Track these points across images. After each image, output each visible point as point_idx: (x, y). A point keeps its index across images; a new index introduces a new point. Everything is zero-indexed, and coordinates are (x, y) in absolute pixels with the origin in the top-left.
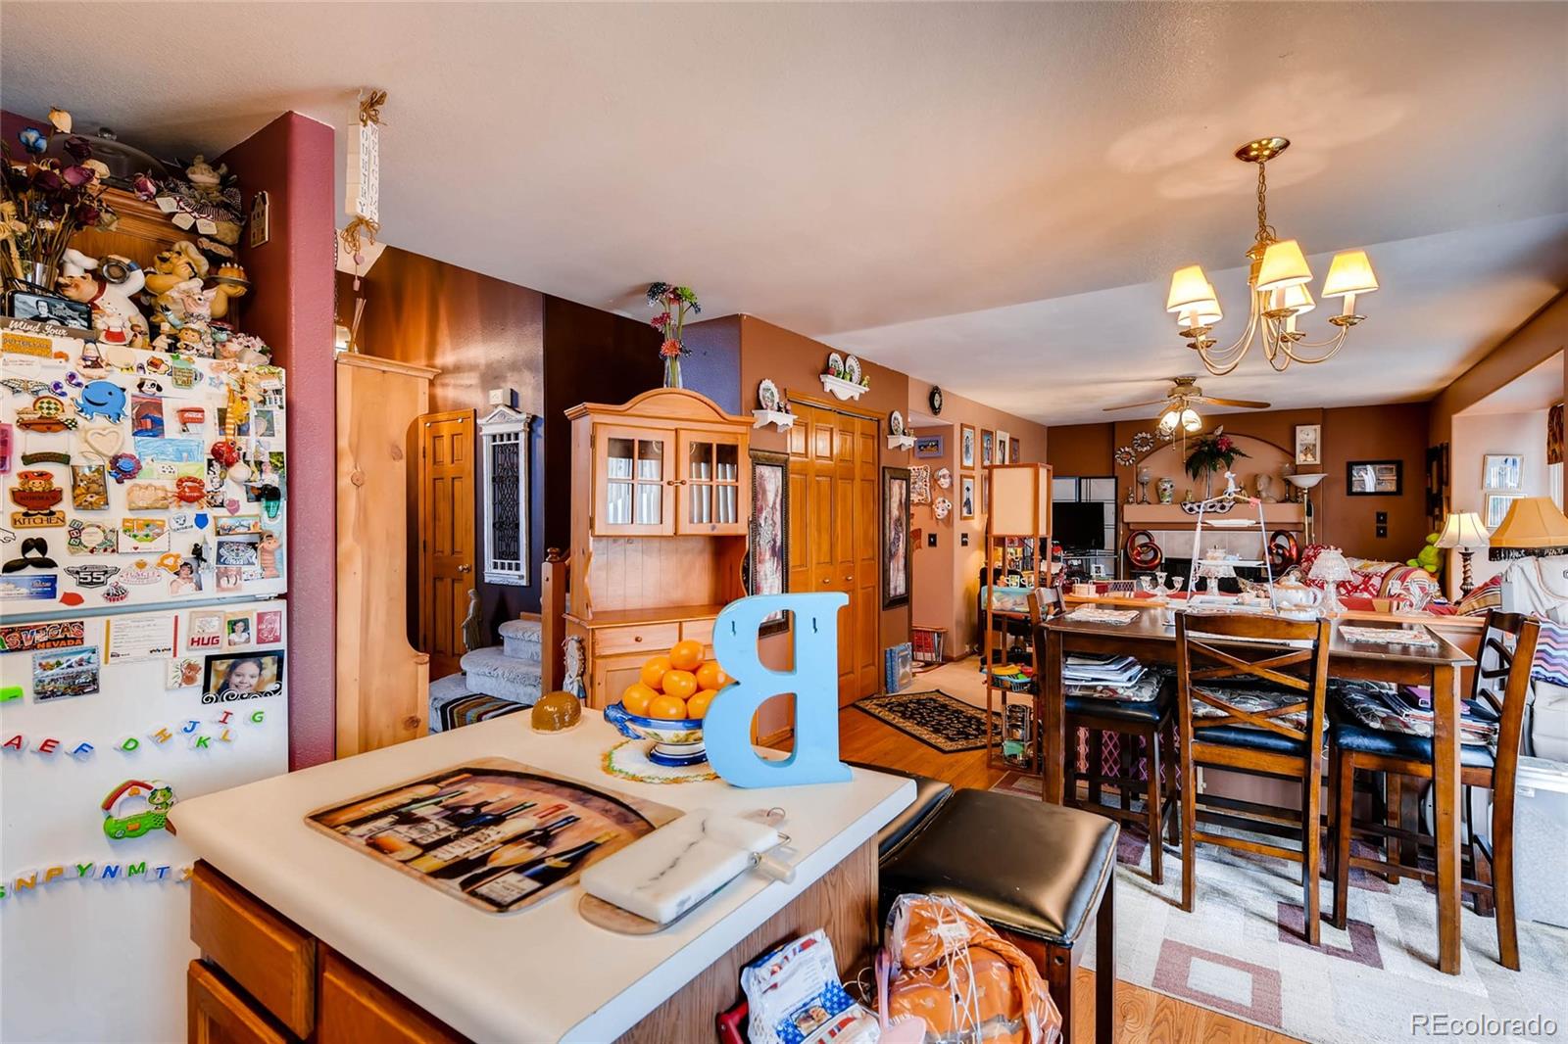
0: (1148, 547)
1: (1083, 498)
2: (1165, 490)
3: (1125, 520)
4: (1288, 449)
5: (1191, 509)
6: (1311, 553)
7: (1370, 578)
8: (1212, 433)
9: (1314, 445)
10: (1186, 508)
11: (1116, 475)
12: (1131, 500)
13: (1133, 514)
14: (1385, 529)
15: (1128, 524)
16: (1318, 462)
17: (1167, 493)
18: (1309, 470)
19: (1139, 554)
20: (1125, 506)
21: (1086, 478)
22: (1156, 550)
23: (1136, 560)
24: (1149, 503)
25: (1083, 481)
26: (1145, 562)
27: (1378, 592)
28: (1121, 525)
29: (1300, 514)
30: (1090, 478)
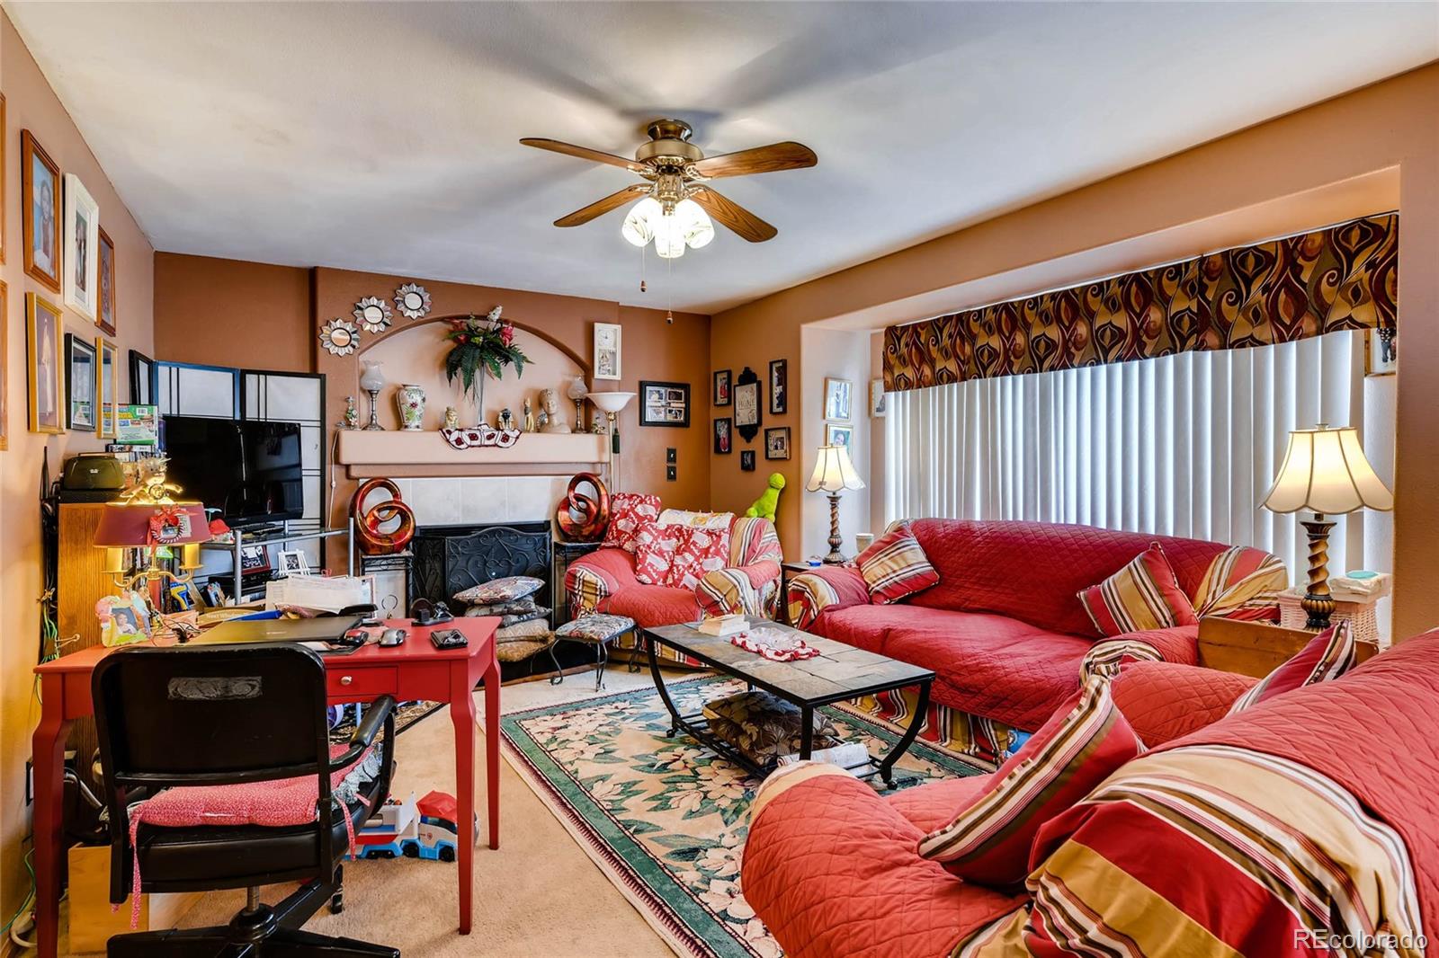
0: (391, 508)
1: (262, 416)
2: (414, 405)
3: (345, 459)
4: (581, 354)
5: (459, 441)
6: (626, 506)
7: (719, 537)
8: (484, 318)
9: (614, 354)
10: (453, 438)
11: (320, 372)
12: (353, 421)
13: (359, 448)
14: (674, 469)
15: (348, 467)
16: (618, 377)
17: (417, 412)
18: (608, 386)
19: (377, 522)
20: (346, 436)
21: (258, 373)
22: (405, 515)
23: (376, 537)
24: (383, 429)
25: (251, 380)
26: (387, 537)
27: (729, 554)
28: (334, 472)
29: (601, 449)
30: (266, 373)
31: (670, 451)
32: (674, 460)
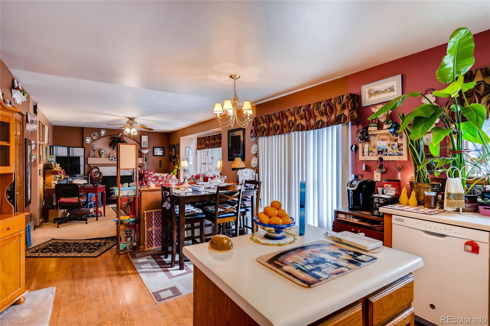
0: (98, 172)
1: (71, 155)
2: (103, 153)
3: (89, 163)
4: (139, 142)
5: (112, 160)
6: (147, 172)
7: (164, 178)
8: (118, 135)
9: (146, 142)
10: (111, 159)
11: (84, 147)
12: (90, 156)
13: (91, 161)
14: (161, 165)
15: (89, 165)
16: (147, 146)
17: (103, 154)
18: (145, 149)
19: (95, 175)
20: (89, 159)
21: (72, 147)
22: (101, 174)
23: (94, 177)
24: (96, 157)
25: (71, 149)
26: (97, 178)
27: (165, 181)
28: (86, 165)
29: (143, 161)
30: (74, 147)
31: (160, 161)
32: (161, 163)
